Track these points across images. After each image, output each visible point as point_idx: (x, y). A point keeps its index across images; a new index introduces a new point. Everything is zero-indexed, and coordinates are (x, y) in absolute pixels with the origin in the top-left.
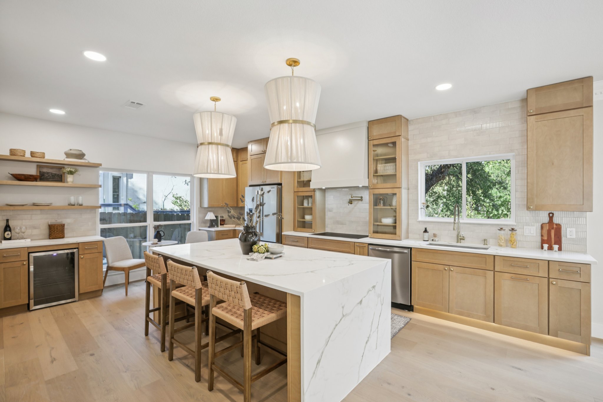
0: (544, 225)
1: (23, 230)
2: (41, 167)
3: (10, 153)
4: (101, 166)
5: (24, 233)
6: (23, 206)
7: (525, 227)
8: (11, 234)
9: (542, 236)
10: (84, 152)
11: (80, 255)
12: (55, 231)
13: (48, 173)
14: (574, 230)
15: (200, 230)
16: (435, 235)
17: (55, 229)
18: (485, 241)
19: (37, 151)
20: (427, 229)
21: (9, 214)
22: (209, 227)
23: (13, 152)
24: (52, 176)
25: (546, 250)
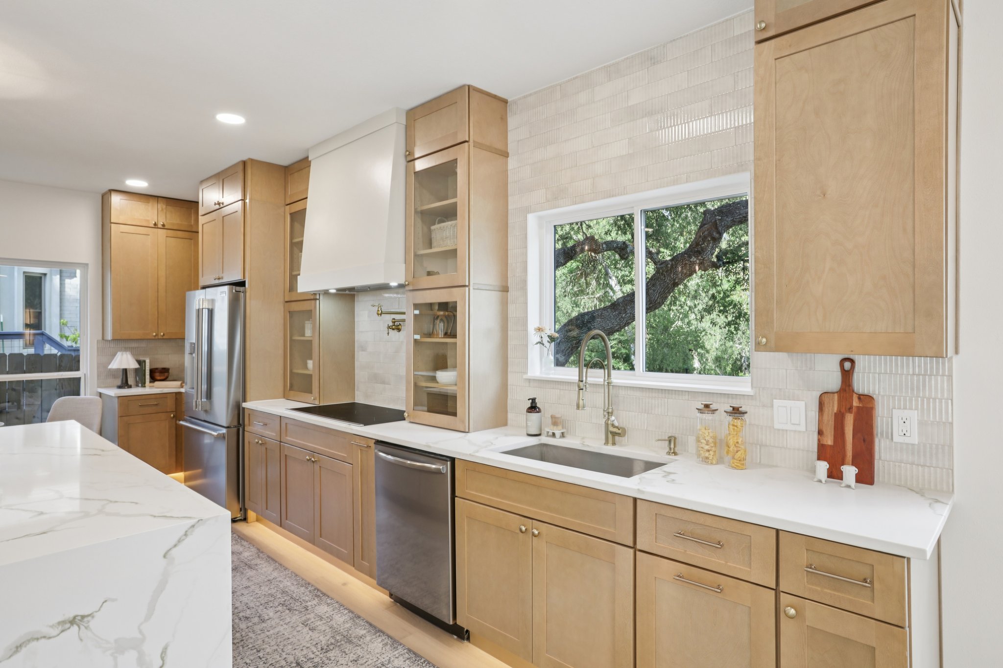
0: (826, 399)
7: (776, 402)
9: (820, 433)
14: (914, 416)
16: (555, 422)
18: (670, 441)
20: (537, 401)
22: (120, 387)
25: (820, 481)
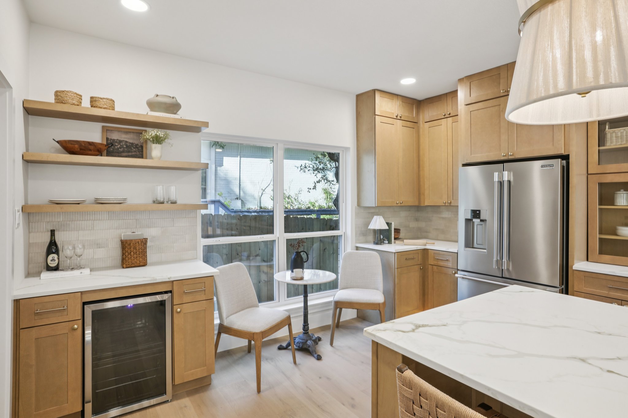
1: (79, 251)
2: (109, 130)
3: (55, 99)
4: (207, 127)
5: (80, 256)
6: (79, 204)
8: (58, 259)
10: (179, 101)
11: (174, 306)
12: (132, 253)
13: (120, 142)
15: (357, 248)
17: (132, 249)
19: (102, 97)
21: (56, 220)
22: (375, 243)
23: (59, 96)
24: (127, 146)
